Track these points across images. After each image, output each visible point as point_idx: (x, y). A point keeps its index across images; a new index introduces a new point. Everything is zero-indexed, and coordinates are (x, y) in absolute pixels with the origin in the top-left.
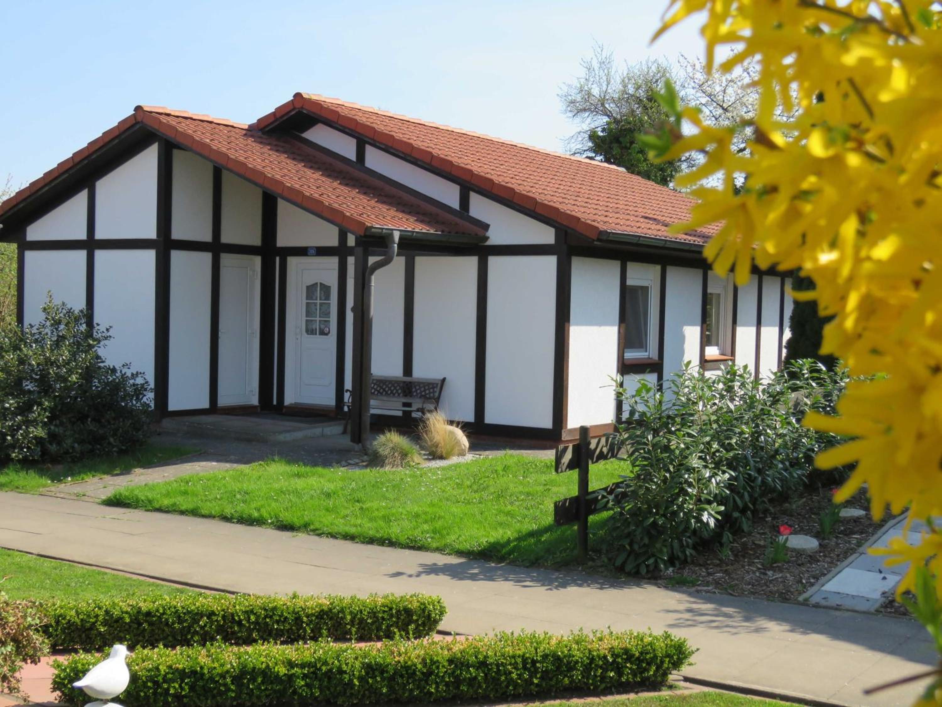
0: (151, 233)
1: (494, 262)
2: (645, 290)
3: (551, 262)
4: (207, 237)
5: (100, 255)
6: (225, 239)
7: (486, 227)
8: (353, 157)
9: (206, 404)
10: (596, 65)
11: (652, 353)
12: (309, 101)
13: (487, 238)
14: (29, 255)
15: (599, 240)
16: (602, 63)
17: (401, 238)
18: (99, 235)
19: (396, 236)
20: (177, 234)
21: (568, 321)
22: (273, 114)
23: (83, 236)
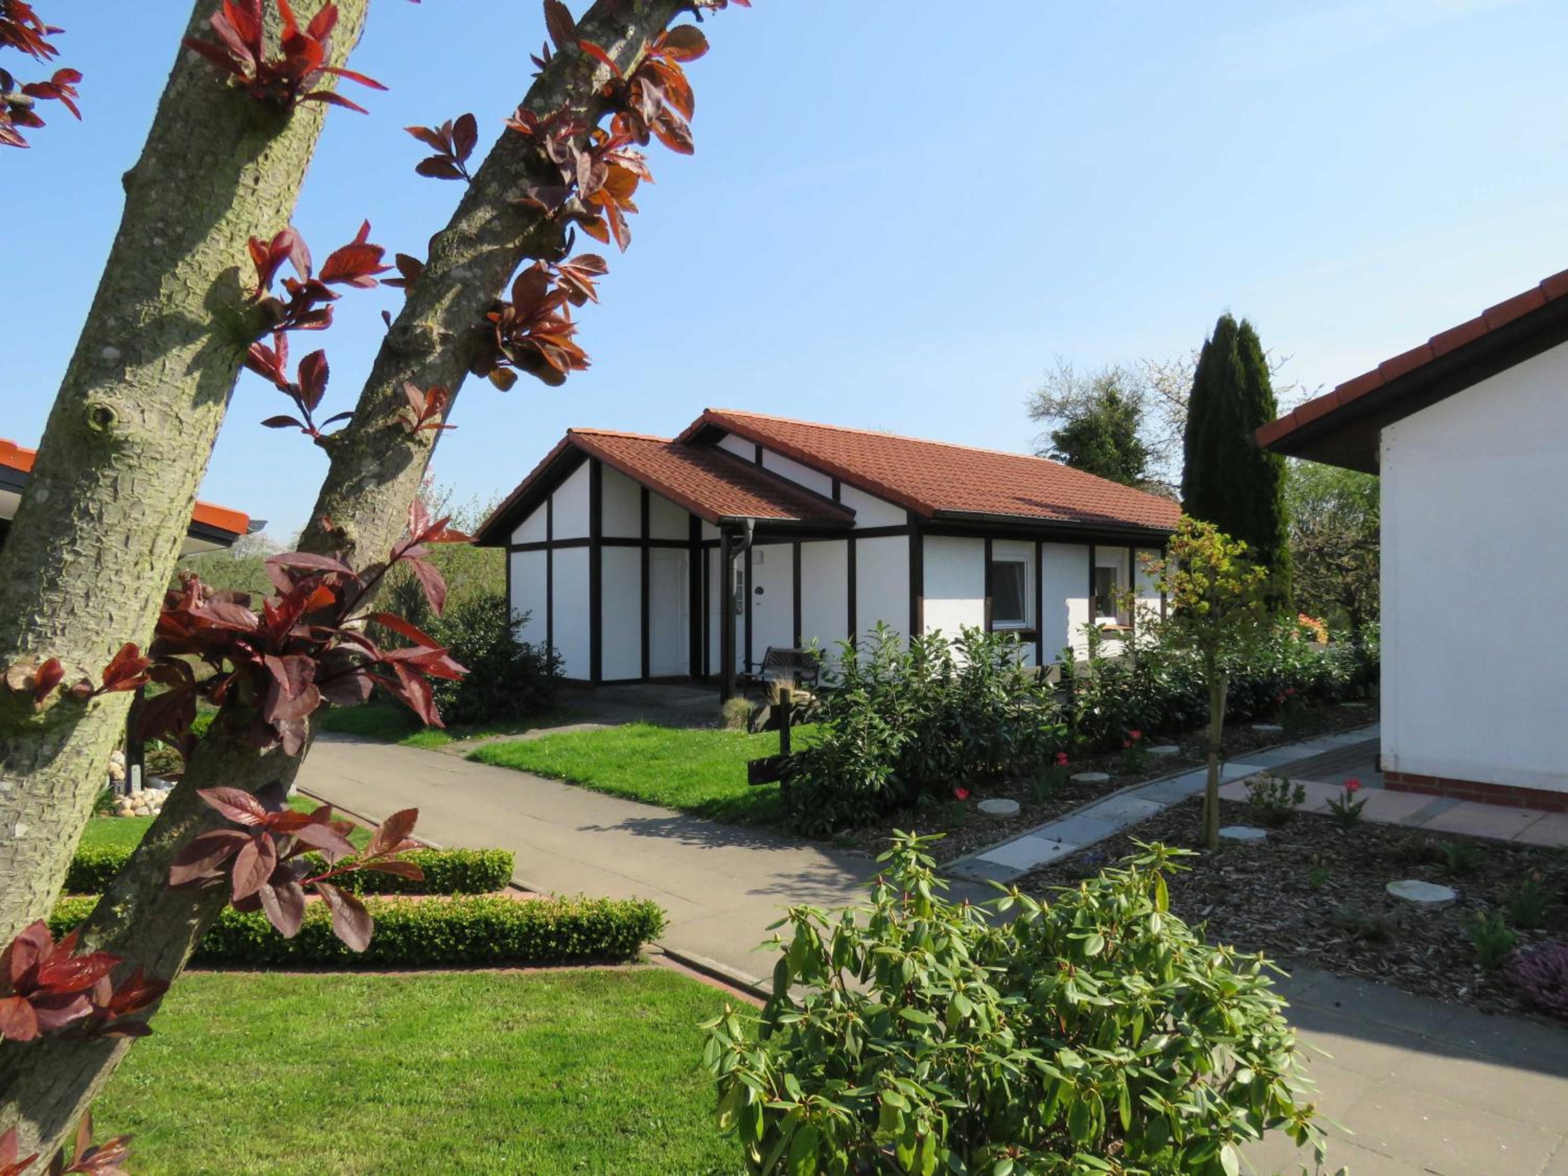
0: (585, 532)
1: (860, 543)
2: (1021, 565)
3: (903, 542)
4: (636, 534)
5: (556, 553)
6: (654, 534)
7: (853, 513)
8: (753, 459)
9: (638, 674)
10: (1057, 373)
11: (1029, 622)
12: (716, 414)
13: (854, 523)
14: (515, 556)
15: (934, 518)
16: (1063, 372)
17: (756, 525)
18: (555, 537)
19: (751, 524)
20: (607, 532)
21: (922, 595)
22: (690, 428)
23: (544, 538)
